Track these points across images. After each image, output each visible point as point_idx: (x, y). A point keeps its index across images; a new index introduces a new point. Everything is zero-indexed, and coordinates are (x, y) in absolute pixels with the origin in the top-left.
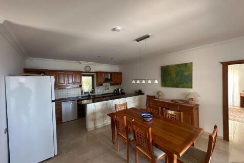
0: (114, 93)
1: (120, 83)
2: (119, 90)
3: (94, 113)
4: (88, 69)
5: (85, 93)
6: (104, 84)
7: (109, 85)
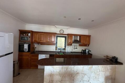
0: (81, 52)
1: (88, 45)
2: (87, 51)
3: (51, 75)
4: (61, 32)
5: (59, 49)
6: (73, 44)
7: (78, 46)
